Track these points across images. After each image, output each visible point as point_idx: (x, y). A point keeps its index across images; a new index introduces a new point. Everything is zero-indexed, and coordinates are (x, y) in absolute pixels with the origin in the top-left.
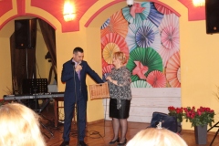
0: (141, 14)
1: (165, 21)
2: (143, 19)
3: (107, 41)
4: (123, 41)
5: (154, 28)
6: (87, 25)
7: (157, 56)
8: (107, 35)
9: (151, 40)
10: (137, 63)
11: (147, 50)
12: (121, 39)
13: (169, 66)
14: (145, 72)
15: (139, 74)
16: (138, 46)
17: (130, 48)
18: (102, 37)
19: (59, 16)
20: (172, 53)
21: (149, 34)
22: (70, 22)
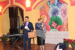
0: (54, 4)
1: (63, 6)
2: (54, 6)
3: (42, 14)
4: (48, 14)
5: (59, 9)
6: (34, 9)
7: (60, 20)
8: (42, 12)
9: (58, 13)
10: (53, 22)
11: (56, 17)
12: (47, 13)
13: (64, 23)
14: (56, 25)
15: (54, 26)
16: (53, 16)
17: (50, 16)
18: (40, 13)
19: (24, 6)
20: (65, 18)
21: (57, 11)
22: (28, 8)
